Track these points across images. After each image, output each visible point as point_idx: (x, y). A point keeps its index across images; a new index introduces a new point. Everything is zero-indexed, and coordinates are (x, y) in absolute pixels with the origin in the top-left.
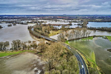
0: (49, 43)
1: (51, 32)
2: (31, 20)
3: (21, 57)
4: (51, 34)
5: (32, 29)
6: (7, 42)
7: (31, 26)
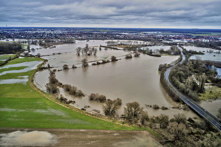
0: (195, 120)
1: (207, 87)
2: (169, 44)
3: (135, 140)
4: (207, 93)
5: (167, 74)
6: (118, 99)
7: (166, 65)
